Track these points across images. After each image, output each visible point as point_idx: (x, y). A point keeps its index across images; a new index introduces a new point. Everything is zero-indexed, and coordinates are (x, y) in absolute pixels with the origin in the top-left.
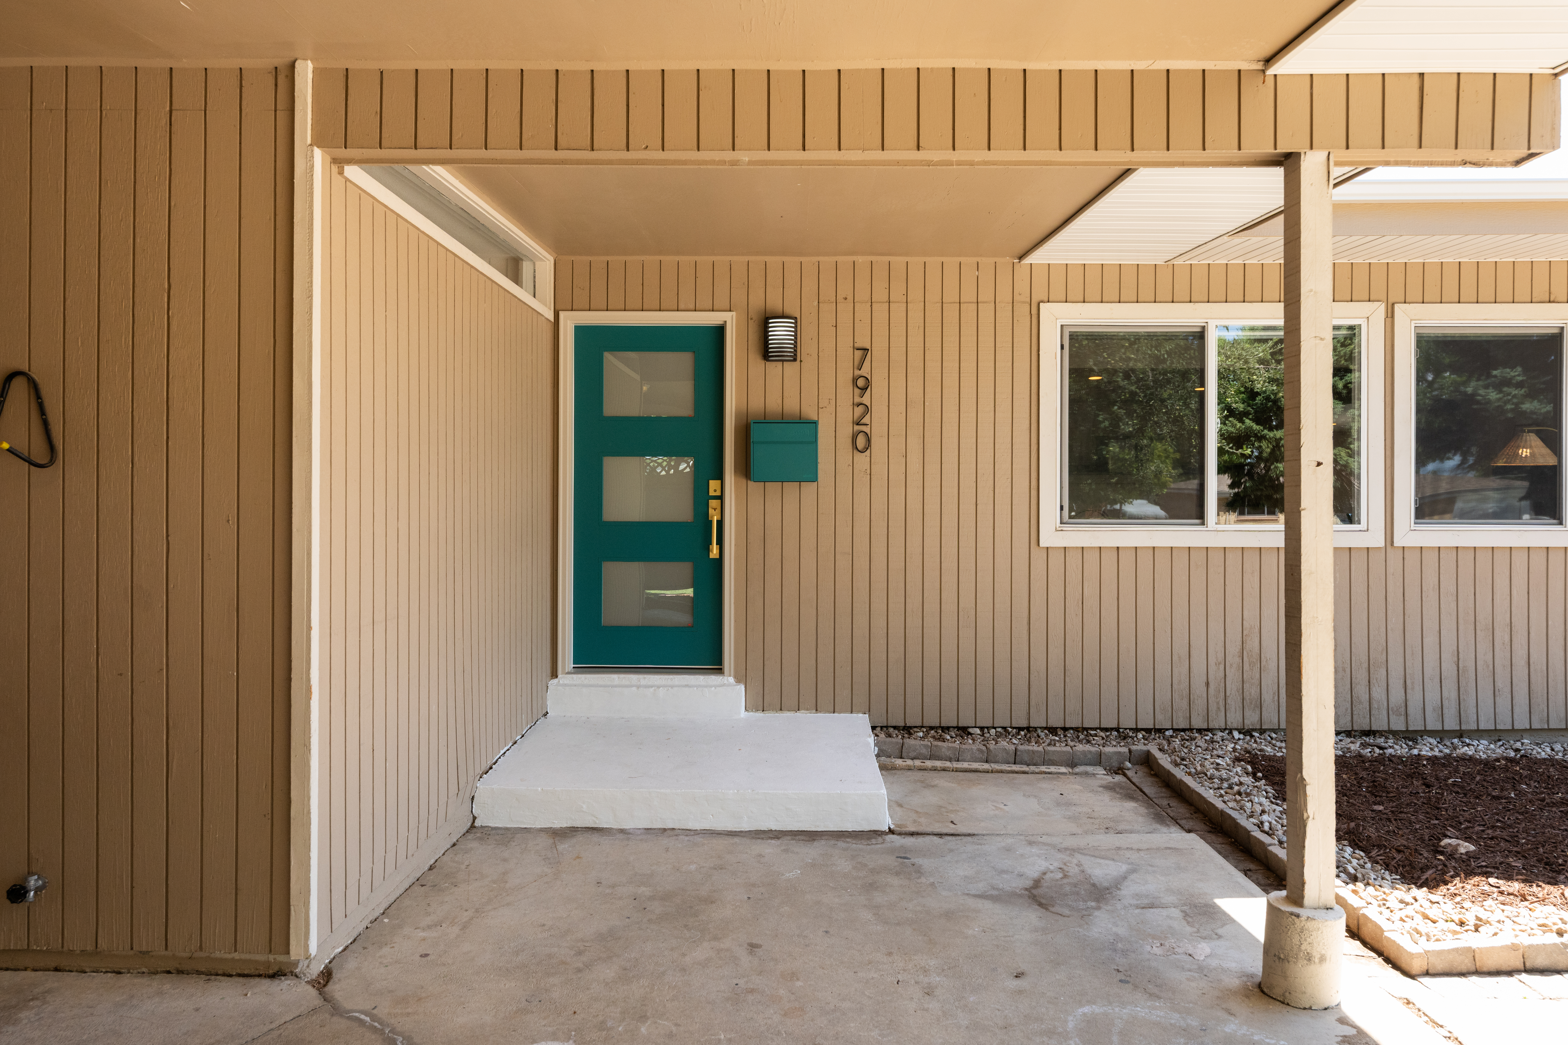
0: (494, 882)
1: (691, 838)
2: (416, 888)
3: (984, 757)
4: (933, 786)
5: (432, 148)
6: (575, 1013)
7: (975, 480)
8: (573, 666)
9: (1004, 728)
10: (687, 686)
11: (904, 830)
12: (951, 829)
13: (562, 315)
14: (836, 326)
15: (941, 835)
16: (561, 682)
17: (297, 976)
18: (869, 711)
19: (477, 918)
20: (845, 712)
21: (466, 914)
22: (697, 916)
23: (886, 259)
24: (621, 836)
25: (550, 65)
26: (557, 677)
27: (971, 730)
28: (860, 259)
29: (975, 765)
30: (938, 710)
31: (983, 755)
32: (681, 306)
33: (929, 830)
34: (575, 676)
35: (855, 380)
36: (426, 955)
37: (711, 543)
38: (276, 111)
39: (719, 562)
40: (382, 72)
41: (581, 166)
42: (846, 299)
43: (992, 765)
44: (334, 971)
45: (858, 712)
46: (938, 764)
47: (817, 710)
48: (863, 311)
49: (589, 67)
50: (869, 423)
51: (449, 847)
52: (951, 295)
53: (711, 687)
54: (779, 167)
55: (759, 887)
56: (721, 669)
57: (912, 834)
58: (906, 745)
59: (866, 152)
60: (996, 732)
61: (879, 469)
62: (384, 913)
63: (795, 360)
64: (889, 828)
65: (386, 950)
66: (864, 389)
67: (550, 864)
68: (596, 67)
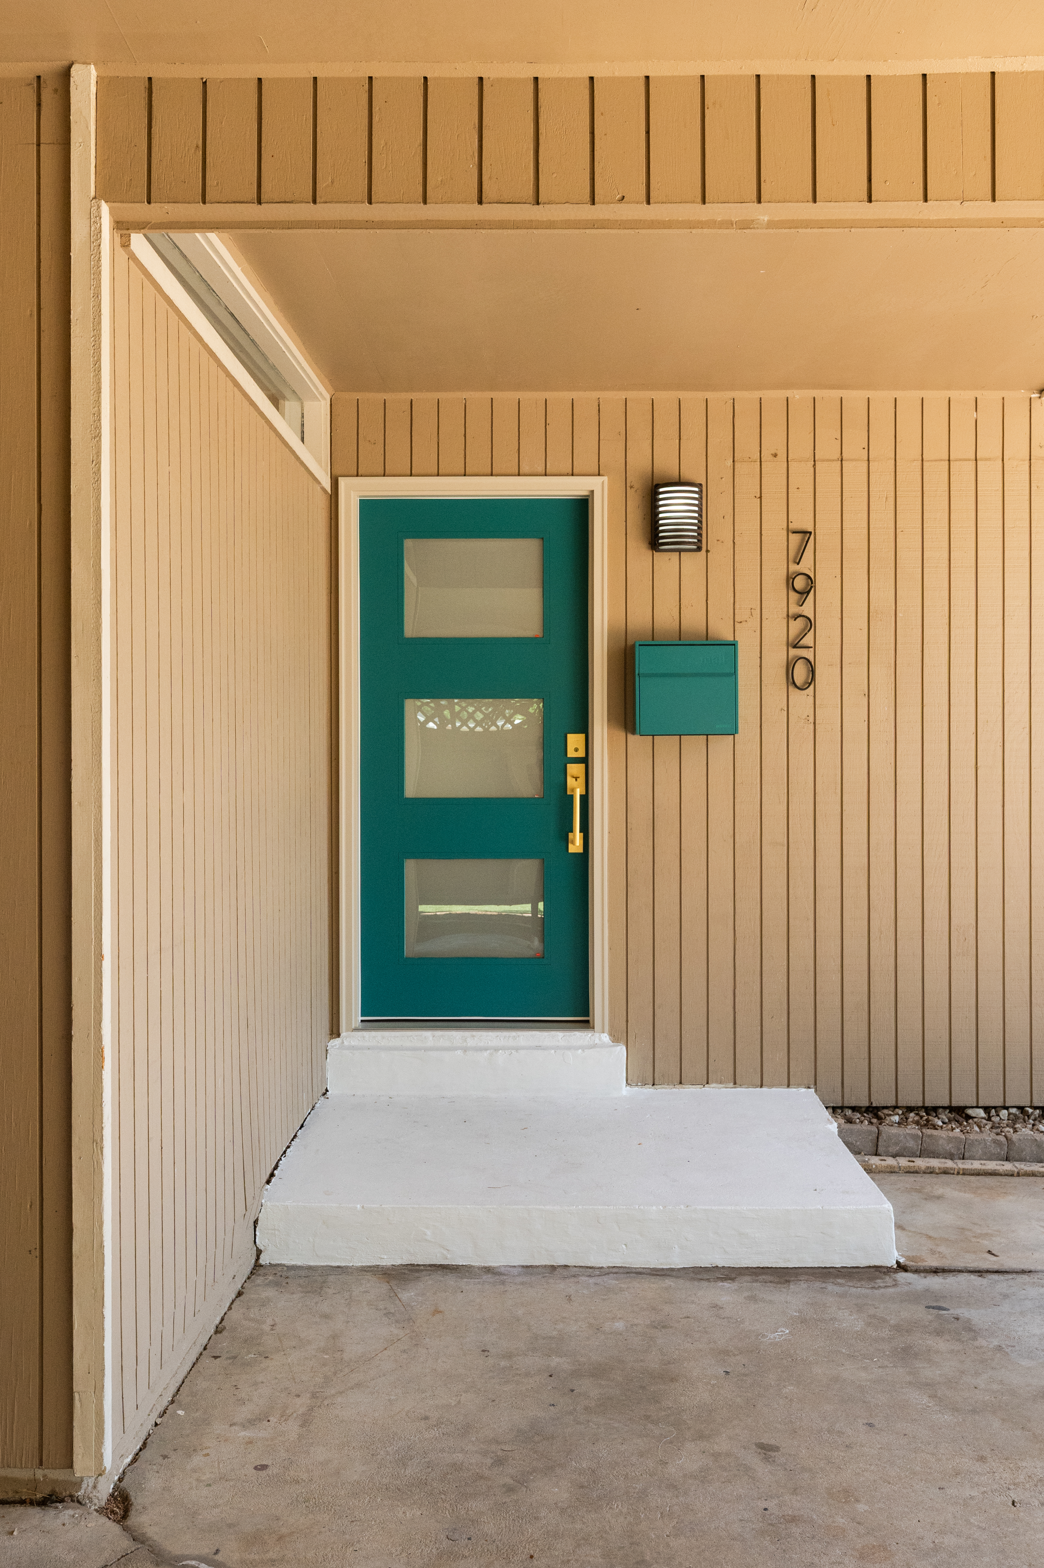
0: (324, 1351)
1: (599, 1280)
2: (206, 1361)
3: (1003, 1153)
4: (939, 1198)
5: (285, 202)
6: (532, 1557)
7: (974, 731)
8: (361, 1018)
9: (1021, 1109)
10: (538, 1048)
11: (921, 1264)
12: (989, 1263)
13: (342, 482)
14: (761, 497)
15: (979, 1272)
16: (346, 1043)
17: (79, 1502)
18: (815, 1084)
19: (320, 1406)
20: (779, 1085)
21: (298, 1401)
22: (659, 1403)
23: (836, 394)
24: (488, 1277)
25: (470, 71)
26: (339, 1035)
27: (970, 1112)
28: (796, 395)
29: (991, 1165)
30: (921, 1082)
31: (1001, 1149)
32: (525, 468)
33: (960, 1264)
34: (366, 1034)
35: (790, 580)
36: (264, 1467)
37: (572, 830)
38: (38, 145)
39: (584, 858)
40: (205, 83)
41: (505, 232)
42: (775, 455)
43: (1017, 1164)
44: (132, 1494)
45: (799, 1085)
46: (935, 1163)
47: (735, 1083)
48: (801, 473)
49: (530, 72)
50: (812, 645)
51: (234, 1297)
52: (936, 449)
53: (577, 1048)
54: (815, 230)
55: (735, 1355)
56: (588, 1022)
57: (936, 1271)
58: (884, 1136)
59: (966, 204)
60: (1009, 1114)
61: (828, 715)
62: (172, 1402)
63: (699, 549)
64: (898, 1262)
65: (197, 1460)
66: (804, 593)
67: (397, 1321)
68: (543, 72)
